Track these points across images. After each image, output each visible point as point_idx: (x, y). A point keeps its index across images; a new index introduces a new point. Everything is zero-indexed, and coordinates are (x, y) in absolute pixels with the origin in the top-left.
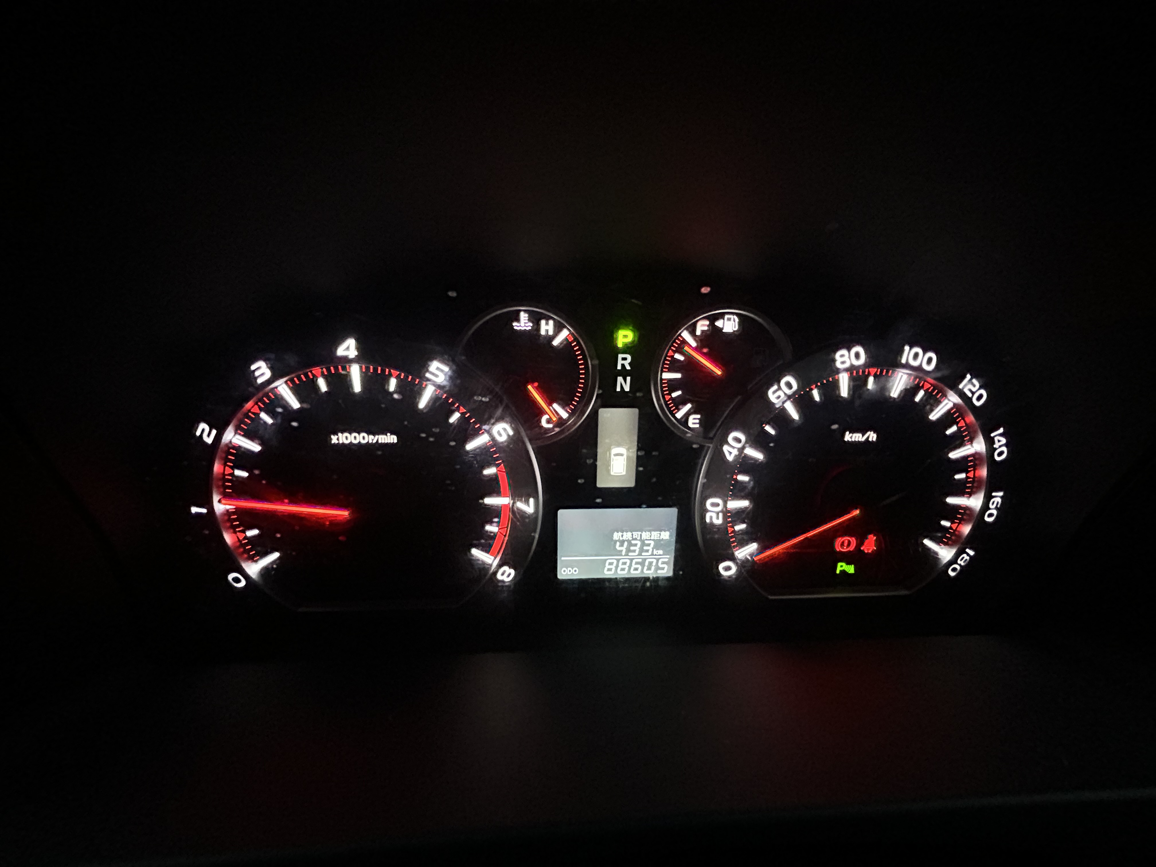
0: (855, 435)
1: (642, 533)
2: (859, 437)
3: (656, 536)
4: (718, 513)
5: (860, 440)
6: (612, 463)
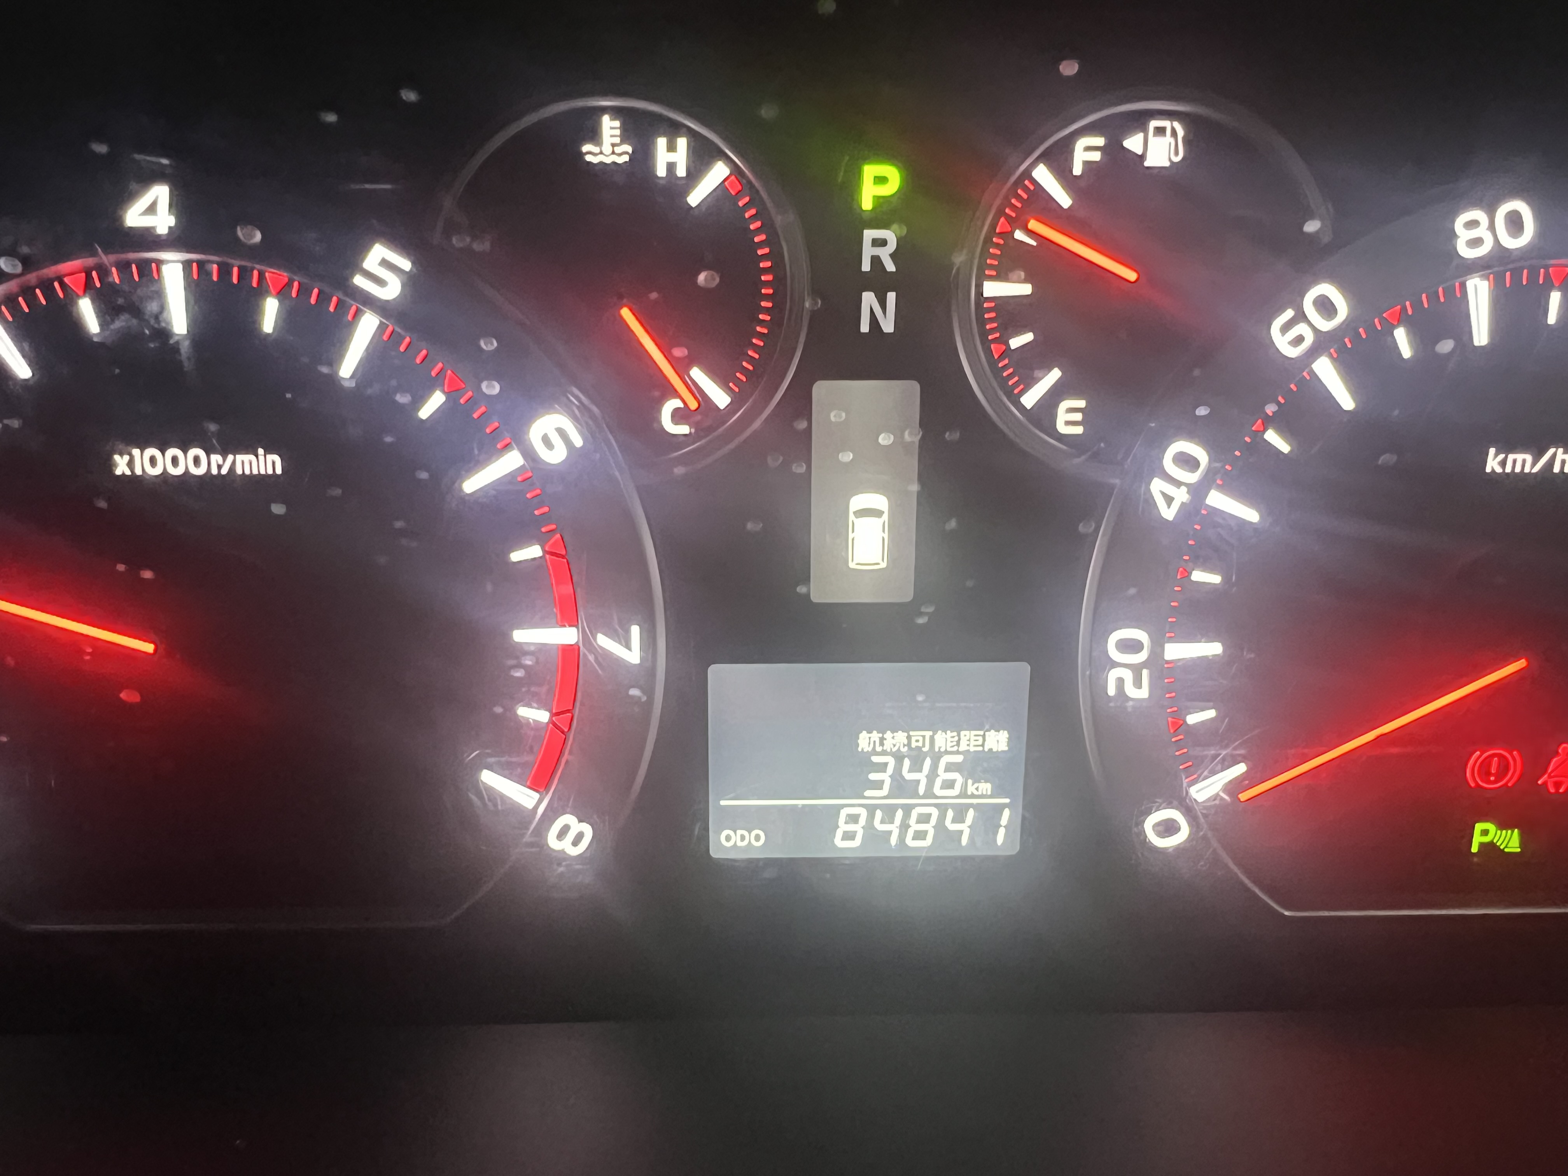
0: (1511, 457)
1: (934, 734)
2: (1524, 461)
3: (973, 743)
4: (1136, 670)
5: (1527, 470)
6: (851, 536)
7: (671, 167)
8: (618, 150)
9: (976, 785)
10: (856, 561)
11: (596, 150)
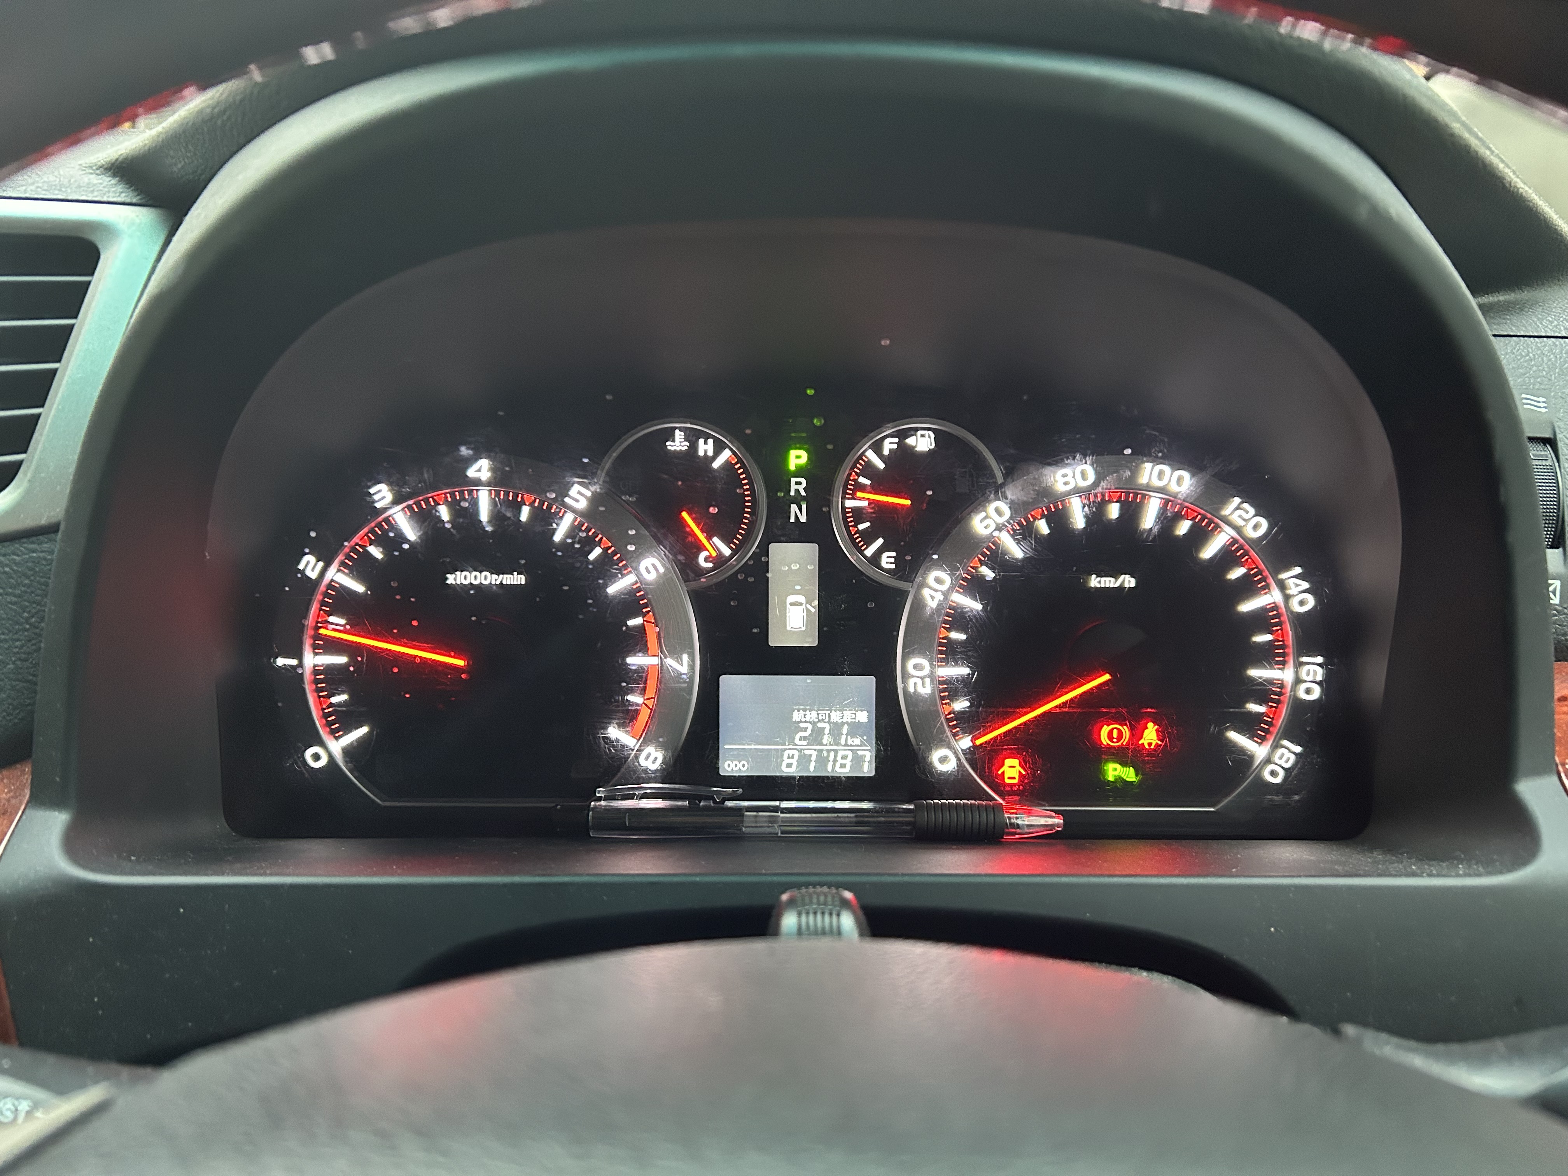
1: (830, 713)
3: (850, 717)
4: (922, 678)
6: (788, 614)
7: (705, 452)
8: (682, 444)
9: (852, 739)
10: (790, 627)
11: (673, 444)
